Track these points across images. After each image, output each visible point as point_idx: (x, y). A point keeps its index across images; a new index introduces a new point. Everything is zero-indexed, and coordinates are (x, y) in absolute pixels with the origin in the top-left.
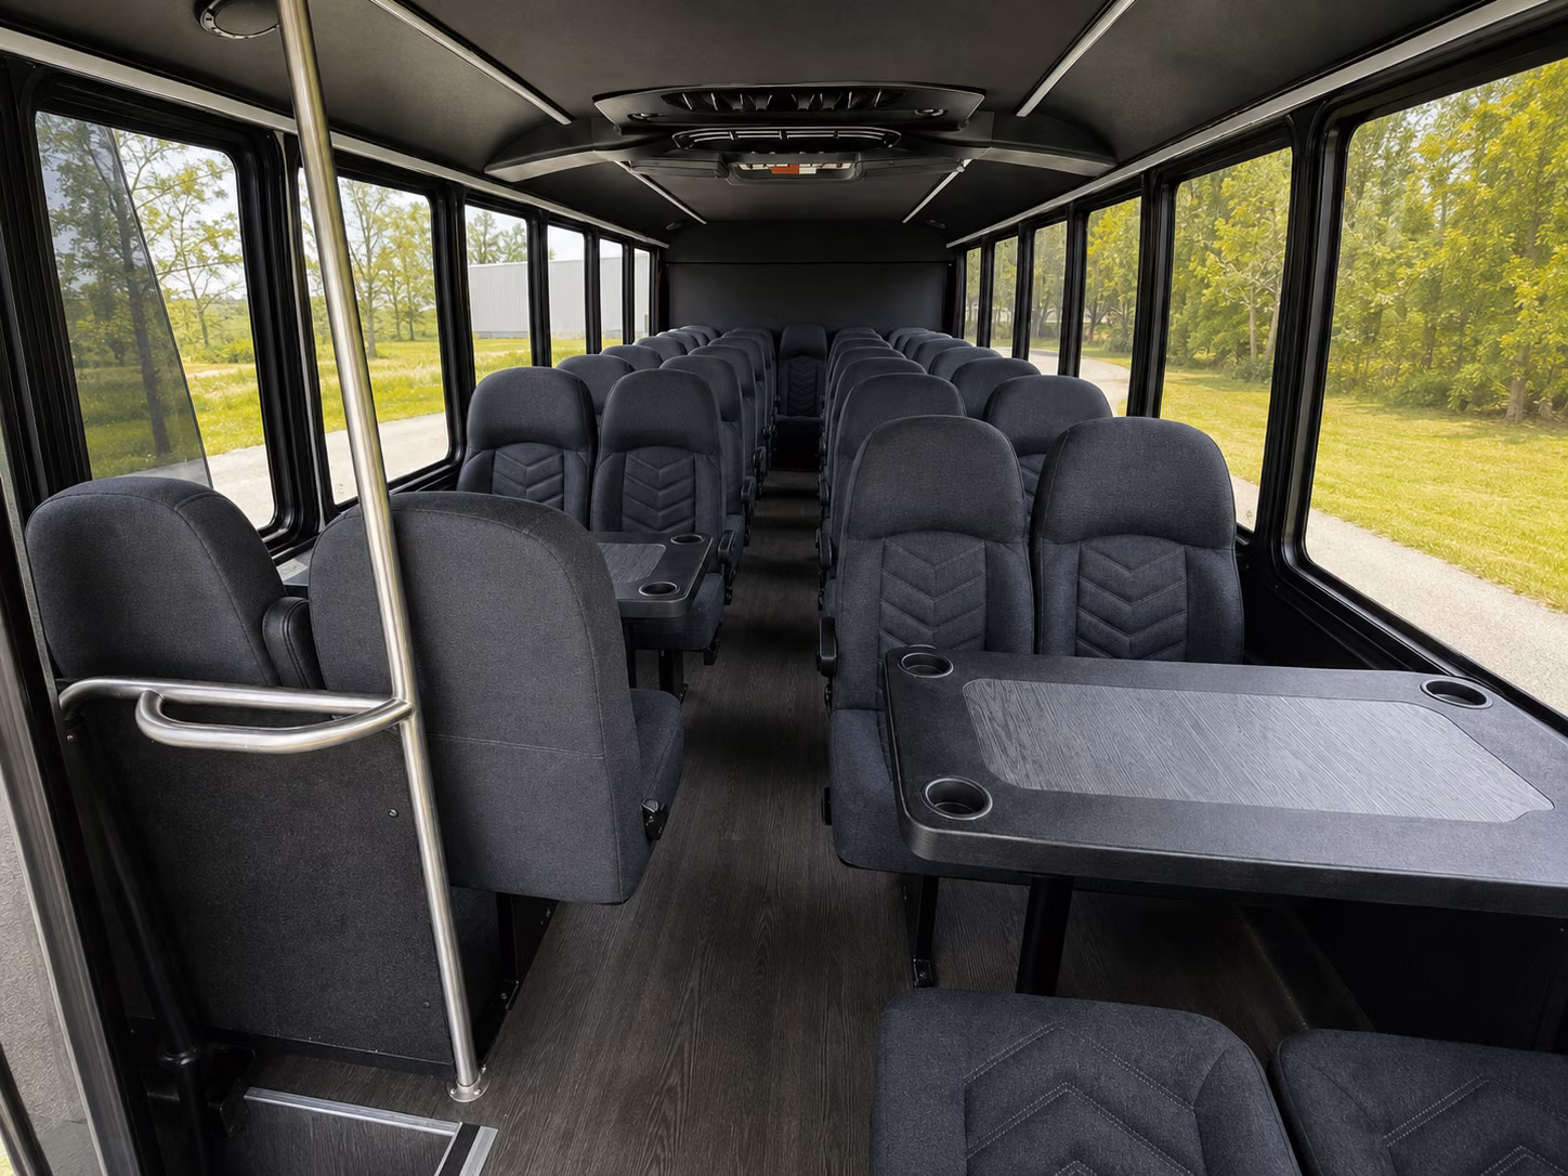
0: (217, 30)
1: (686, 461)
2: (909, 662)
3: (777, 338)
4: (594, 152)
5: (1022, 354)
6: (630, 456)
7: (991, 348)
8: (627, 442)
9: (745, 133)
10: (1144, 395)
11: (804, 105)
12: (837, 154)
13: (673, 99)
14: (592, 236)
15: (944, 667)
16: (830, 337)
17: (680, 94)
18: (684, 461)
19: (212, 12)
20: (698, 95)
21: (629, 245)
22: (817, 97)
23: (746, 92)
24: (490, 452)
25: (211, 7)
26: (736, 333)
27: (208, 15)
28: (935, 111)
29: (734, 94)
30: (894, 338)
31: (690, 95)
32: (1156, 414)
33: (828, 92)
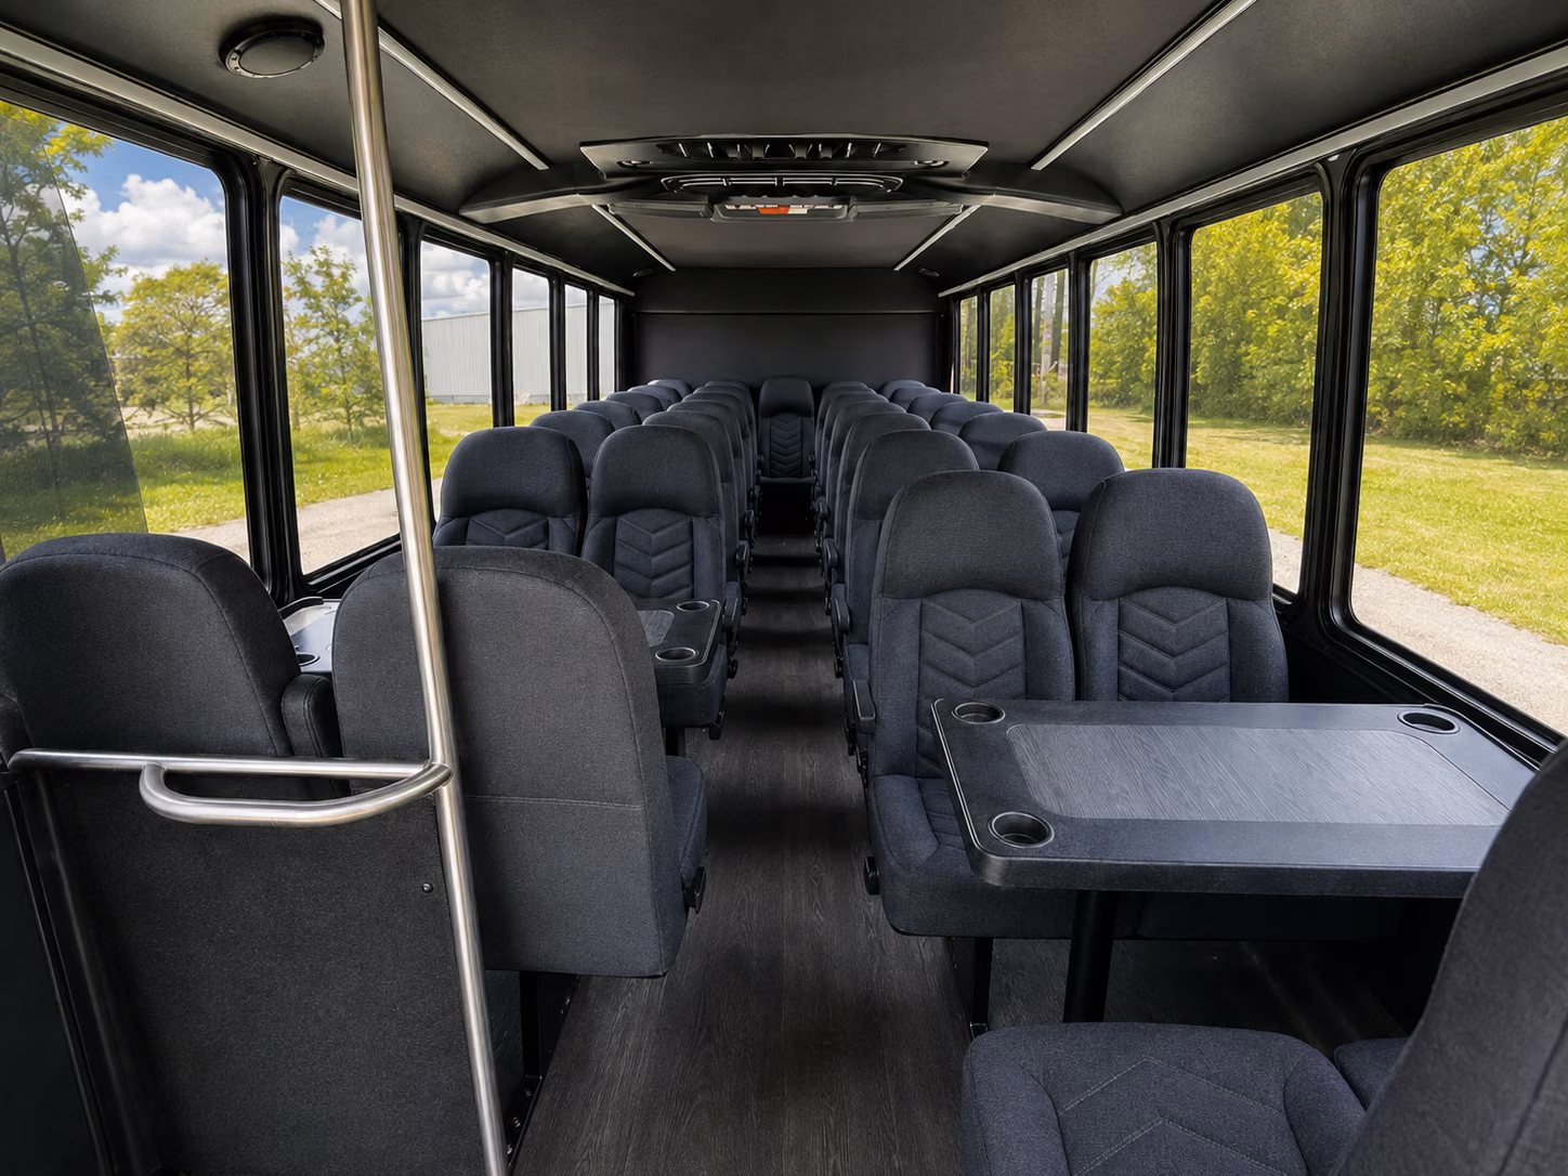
0: (240, 70)
1: (682, 524)
2: (961, 712)
3: (755, 392)
4: (578, 195)
5: (1025, 409)
6: (622, 519)
7: (991, 402)
8: (617, 507)
9: (736, 180)
10: (1170, 446)
11: (800, 154)
12: (831, 198)
13: (668, 147)
14: (558, 281)
15: (995, 714)
16: (818, 392)
17: (676, 143)
18: (679, 525)
19: (238, 52)
20: (695, 145)
21: (594, 293)
22: (816, 147)
23: (742, 142)
24: (462, 520)
25: (237, 48)
26: (709, 387)
27: (234, 55)
28: (935, 162)
29: (733, 143)
30: (890, 390)
31: (686, 143)
32: (1181, 464)
33: (827, 143)
